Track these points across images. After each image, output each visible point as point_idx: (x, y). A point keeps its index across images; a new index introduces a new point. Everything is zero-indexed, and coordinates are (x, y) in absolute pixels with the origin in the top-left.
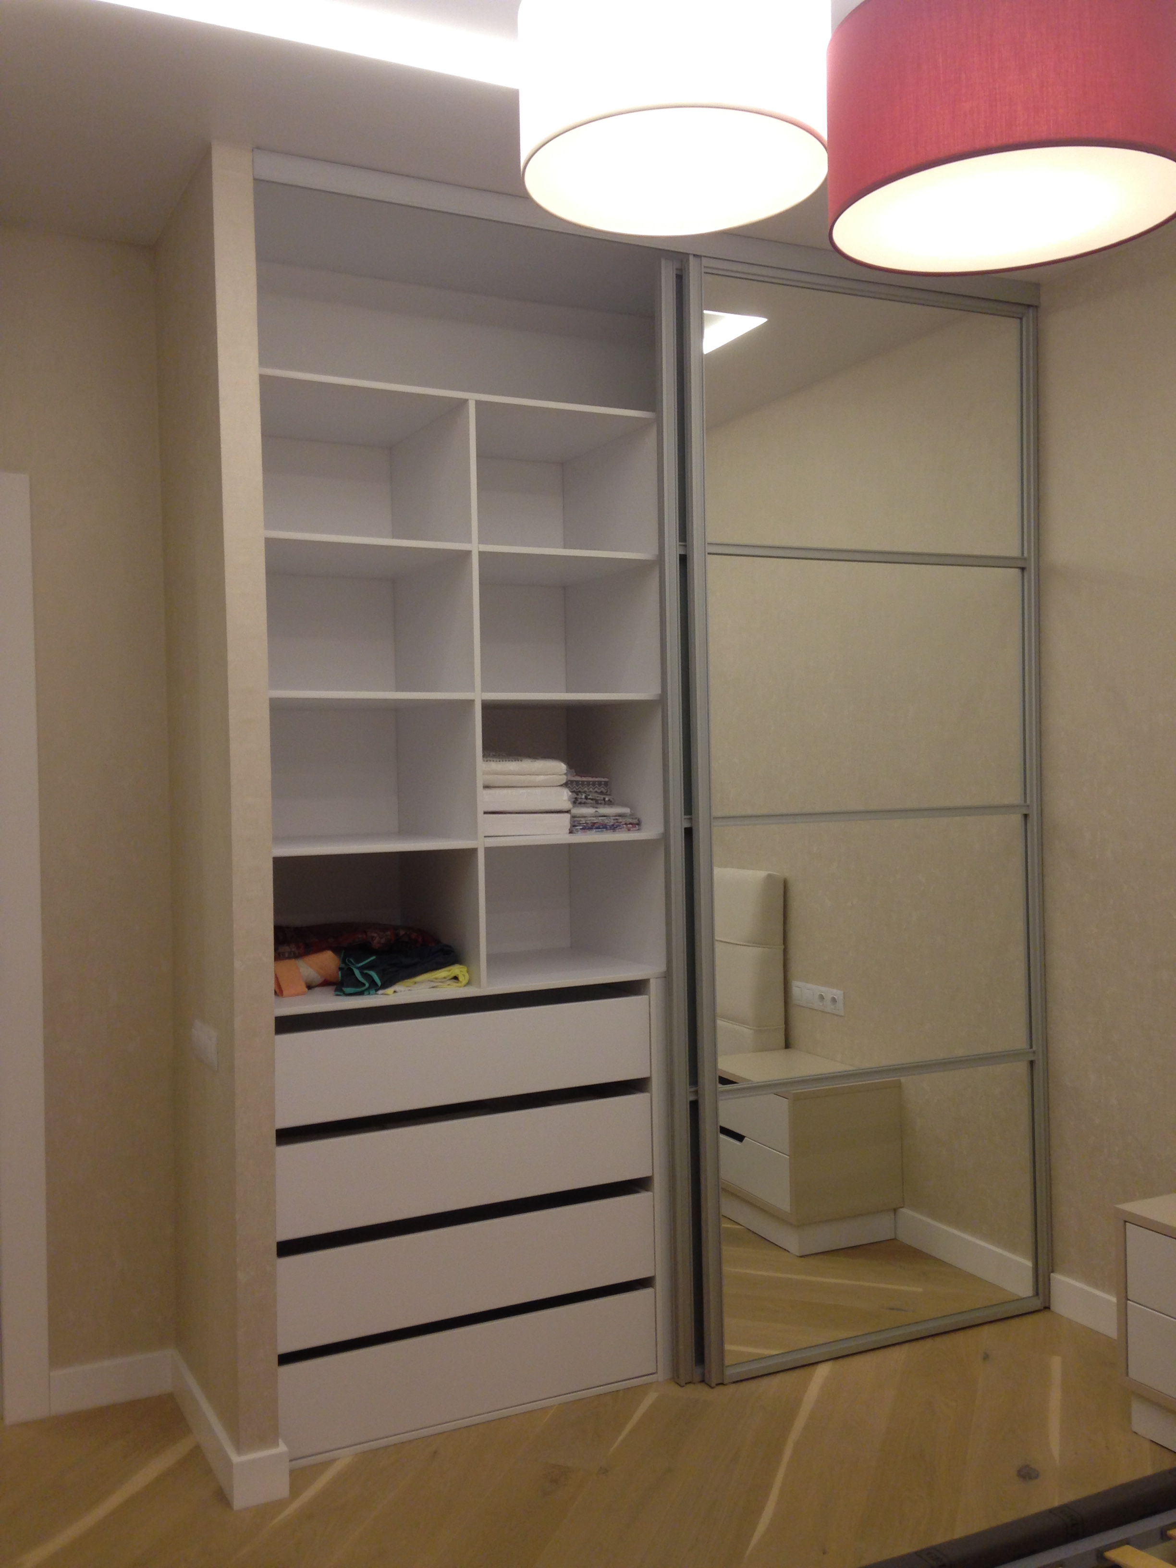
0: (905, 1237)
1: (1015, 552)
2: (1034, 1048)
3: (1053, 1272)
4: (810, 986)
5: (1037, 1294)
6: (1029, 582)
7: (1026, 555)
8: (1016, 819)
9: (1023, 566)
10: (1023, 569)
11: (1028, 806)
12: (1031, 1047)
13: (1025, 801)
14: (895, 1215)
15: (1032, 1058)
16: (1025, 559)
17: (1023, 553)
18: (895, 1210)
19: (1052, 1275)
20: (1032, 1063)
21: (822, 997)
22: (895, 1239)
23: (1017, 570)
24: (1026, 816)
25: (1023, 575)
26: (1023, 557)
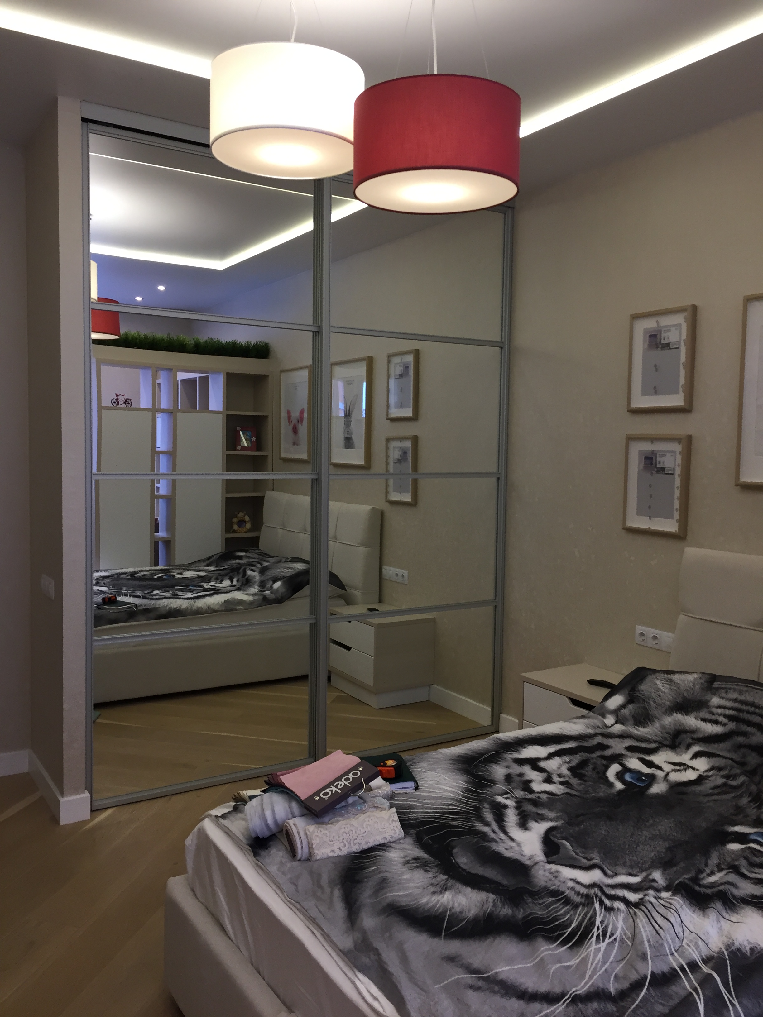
0: (434, 700)
1: (498, 339)
3: (501, 713)
4: (392, 568)
5: (492, 724)
6: (505, 354)
7: (503, 341)
8: (494, 480)
9: (502, 346)
10: (501, 348)
11: (500, 473)
12: (496, 598)
13: (498, 471)
14: (429, 689)
15: (496, 604)
17: (502, 340)
18: (429, 686)
19: (501, 714)
20: (496, 607)
21: (397, 575)
22: (429, 701)
23: (498, 348)
24: (498, 479)
25: (501, 350)
26: (502, 342)
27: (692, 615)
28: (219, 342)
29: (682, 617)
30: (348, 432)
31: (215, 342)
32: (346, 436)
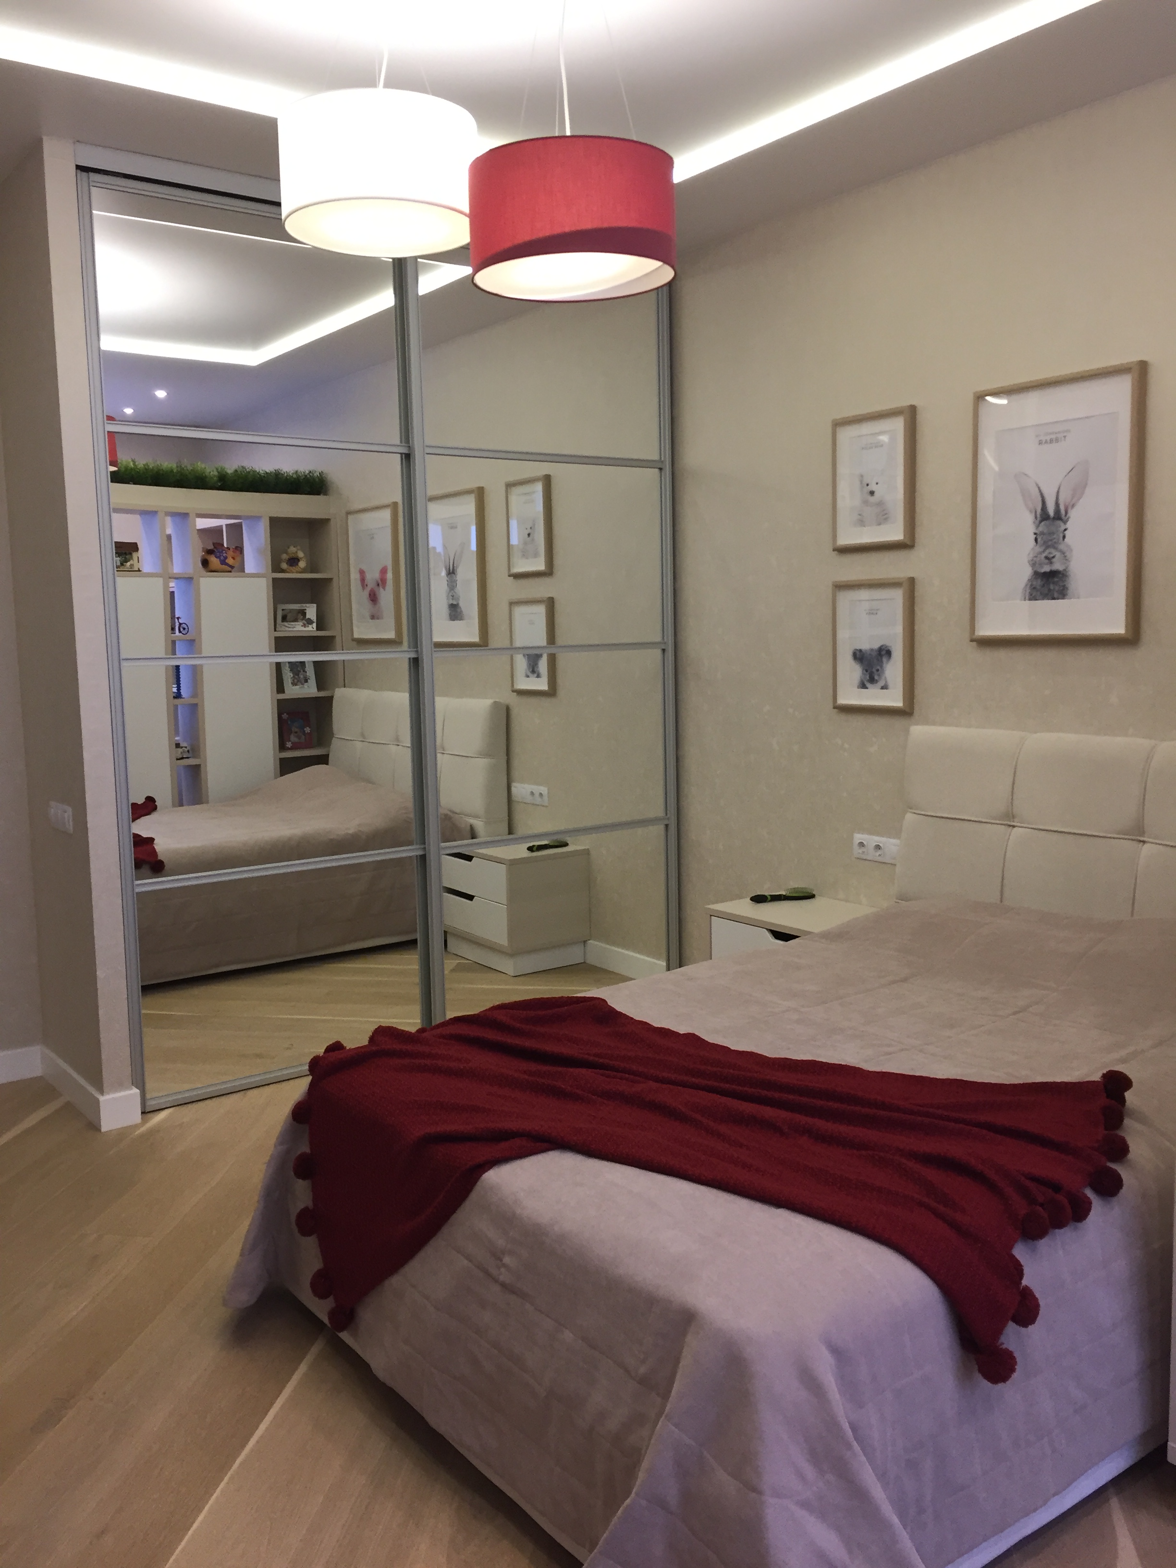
0: (591, 960)
1: (656, 457)
2: (668, 816)
4: (524, 785)
6: (665, 479)
7: (663, 459)
8: (658, 652)
9: (661, 467)
10: (661, 469)
11: (666, 643)
12: (666, 815)
13: (664, 640)
14: (585, 946)
15: (666, 822)
16: (662, 462)
17: (661, 458)
18: (585, 942)
20: (667, 826)
21: (532, 793)
22: (584, 963)
23: (656, 470)
24: (664, 650)
25: (661, 473)
26: (660, 461)
27: (923, 813)
28: (255, 471)
29: (909, 817)
30: (453, 596)
31: (249, 472)
32: (451, 602)
